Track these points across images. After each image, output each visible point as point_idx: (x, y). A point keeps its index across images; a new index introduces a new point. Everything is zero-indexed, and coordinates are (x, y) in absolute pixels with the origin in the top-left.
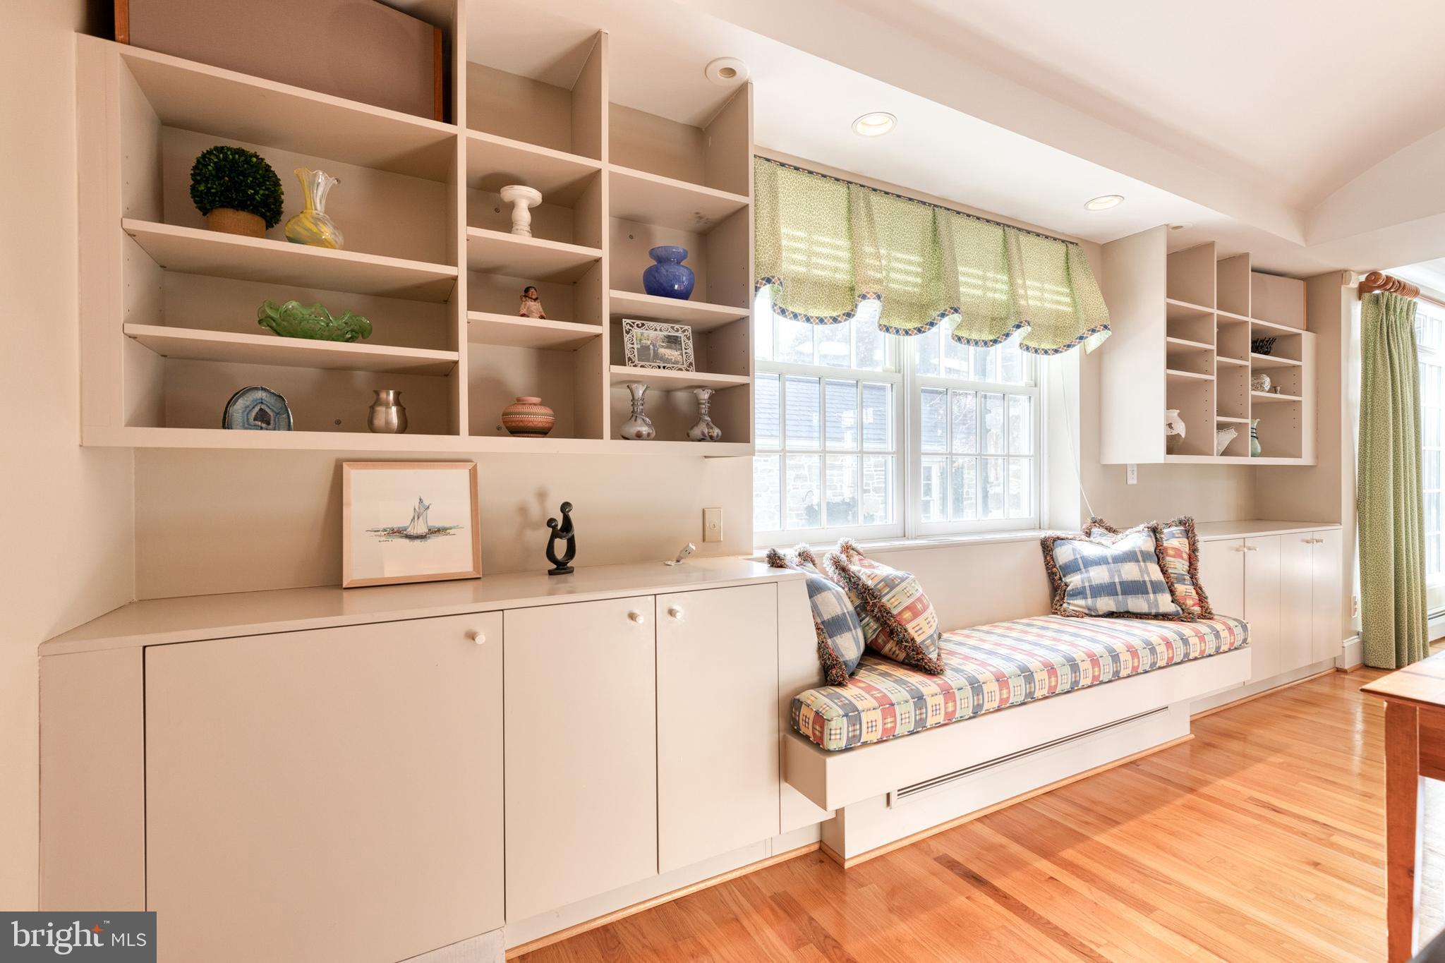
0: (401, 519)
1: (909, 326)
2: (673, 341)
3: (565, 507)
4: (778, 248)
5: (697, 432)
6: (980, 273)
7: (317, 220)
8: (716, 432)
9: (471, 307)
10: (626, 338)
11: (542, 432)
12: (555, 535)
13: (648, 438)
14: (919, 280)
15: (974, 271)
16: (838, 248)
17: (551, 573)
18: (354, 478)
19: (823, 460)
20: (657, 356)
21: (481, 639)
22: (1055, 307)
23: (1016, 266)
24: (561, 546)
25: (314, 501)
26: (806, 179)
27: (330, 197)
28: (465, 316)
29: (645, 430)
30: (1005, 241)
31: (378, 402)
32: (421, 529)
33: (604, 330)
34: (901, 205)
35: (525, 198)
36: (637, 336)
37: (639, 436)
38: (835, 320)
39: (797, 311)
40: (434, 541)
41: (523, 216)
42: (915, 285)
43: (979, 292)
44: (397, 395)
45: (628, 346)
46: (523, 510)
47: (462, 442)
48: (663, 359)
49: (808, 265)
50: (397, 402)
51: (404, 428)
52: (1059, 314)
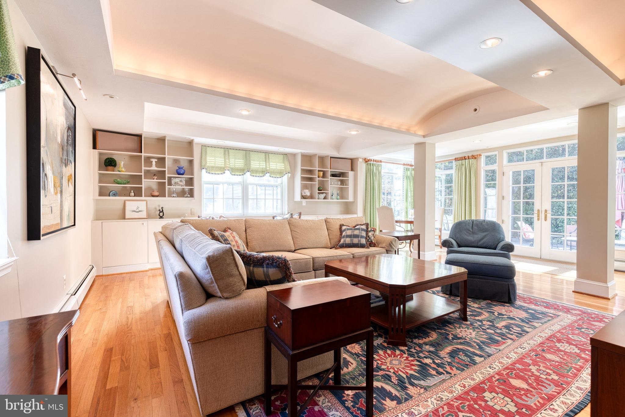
0: (135, 209)
1: (240, 174)
2: (181, 181)
3: (162, 208)
4: (206, 163)
5: (185, 196)
6: (259, 162)
7: (122, 168)
8: (189, 196)
9: (144, 179)
10: (172, 181)
11: (157, 196)
12: (160, 212)
13: (176, 197)
14: (243, 165)
15: (257, 162)
16: (222, 160)
17: (159, 218)
18: (127, 203)
19: (214, 200)
20: (178, 184)
21: (144, 224)
22: (280, 168)
23: (267, 161)
24: (161, 214)
25: (120, 206)
26: (214, 149)
27: (124, 164)
28: (143, 180)
29: (175, 196)
30: (265, 156)
31: (131, 192)
32: (138, 211)
33: (166, 181)
34: (237, 151)
35: (154, 161)
36: (174, 181)
37: (174, 197)
38: (222, 174)
39: (212, 172)
40: (140, 212)
41: (154, 163)
42: (242, 166)
43: (259, 166)
44: (134, 191)
45: (172, 182)
46: (156, 208)
47: (143, 198)
48: (179, 184)
49: (215, 164)
50: (134, 192)
51: (134, 196)
52: (281, 170)
